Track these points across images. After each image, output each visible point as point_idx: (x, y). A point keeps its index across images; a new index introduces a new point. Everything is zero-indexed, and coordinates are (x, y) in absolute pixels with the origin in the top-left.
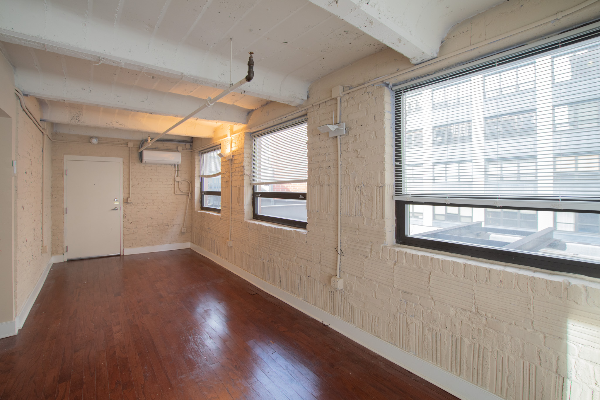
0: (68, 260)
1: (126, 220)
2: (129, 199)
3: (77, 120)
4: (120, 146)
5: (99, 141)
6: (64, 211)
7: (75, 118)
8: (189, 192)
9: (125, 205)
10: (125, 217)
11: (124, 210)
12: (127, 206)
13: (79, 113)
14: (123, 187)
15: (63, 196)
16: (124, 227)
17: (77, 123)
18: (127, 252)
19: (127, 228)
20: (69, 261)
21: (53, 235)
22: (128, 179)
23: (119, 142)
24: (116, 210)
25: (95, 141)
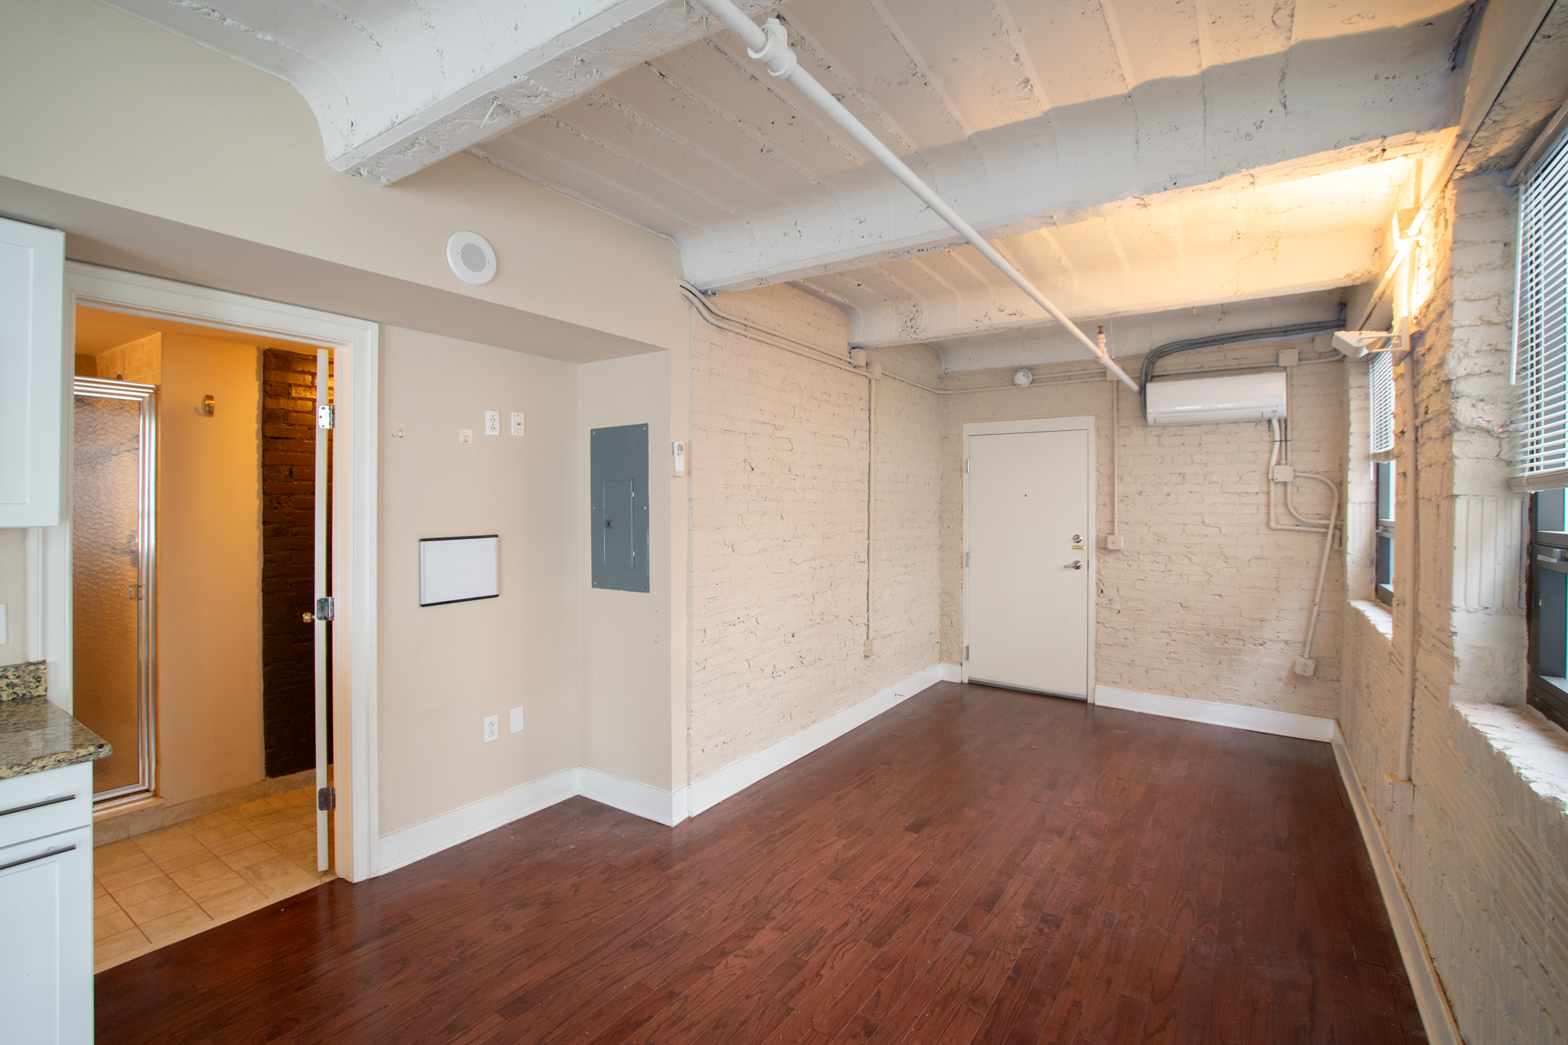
0: (969, 680)
1: (1105, 602)
2: (1110, 539)
3: (913, 330)
4: (1087, 382)
5: (1034, 377)
6: (964, 561)
7: (909, 325)
8: (1325, 522)
9: (1101, 556)
10: (1102, 592)
11: (1099, 572)
12: (1107, 558)
13: (914, 309)
14: (1097, 502)
15: (961, 525)
16: (1098, 622)
17: (913, 337)
18: (1105, 697)
19: (1107, 625)
20: (973, 684)
21: (943, 615)
22: (1109, 478)
23: (1084, 370)
24: (1078, 568)
25: (1021, 379)
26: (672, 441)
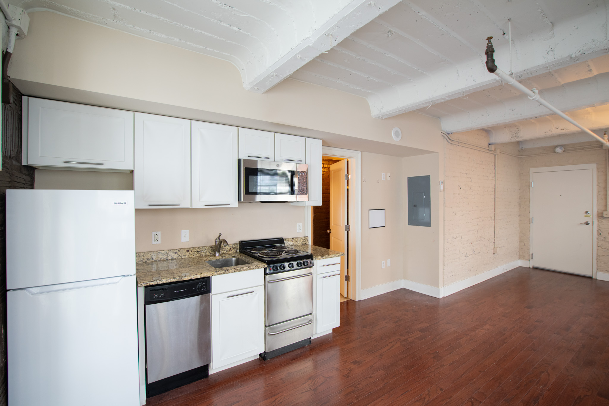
0: (533, 267)
1: (602, 238)
2: (605, 213)
3: (516, 137)
4: (592, 150)
5: (565, 149)
6: (530, 221)
7: (515, 135)
9: (600, 220)
10: (600, 234)
11: (598, 226)
12: (603, 220)
13: (517, 130)
14: (598, 198)
15: (529, 207)
16: (598, 246)
17: (516, 139)
18: (602, 276)
19: (603, 248)
20: (534, 268)
21: (520, 241)
22: (604, 188)
23: (590, 145)
24: (587, 224)
25: (558, 150)
26: (439, 180)
